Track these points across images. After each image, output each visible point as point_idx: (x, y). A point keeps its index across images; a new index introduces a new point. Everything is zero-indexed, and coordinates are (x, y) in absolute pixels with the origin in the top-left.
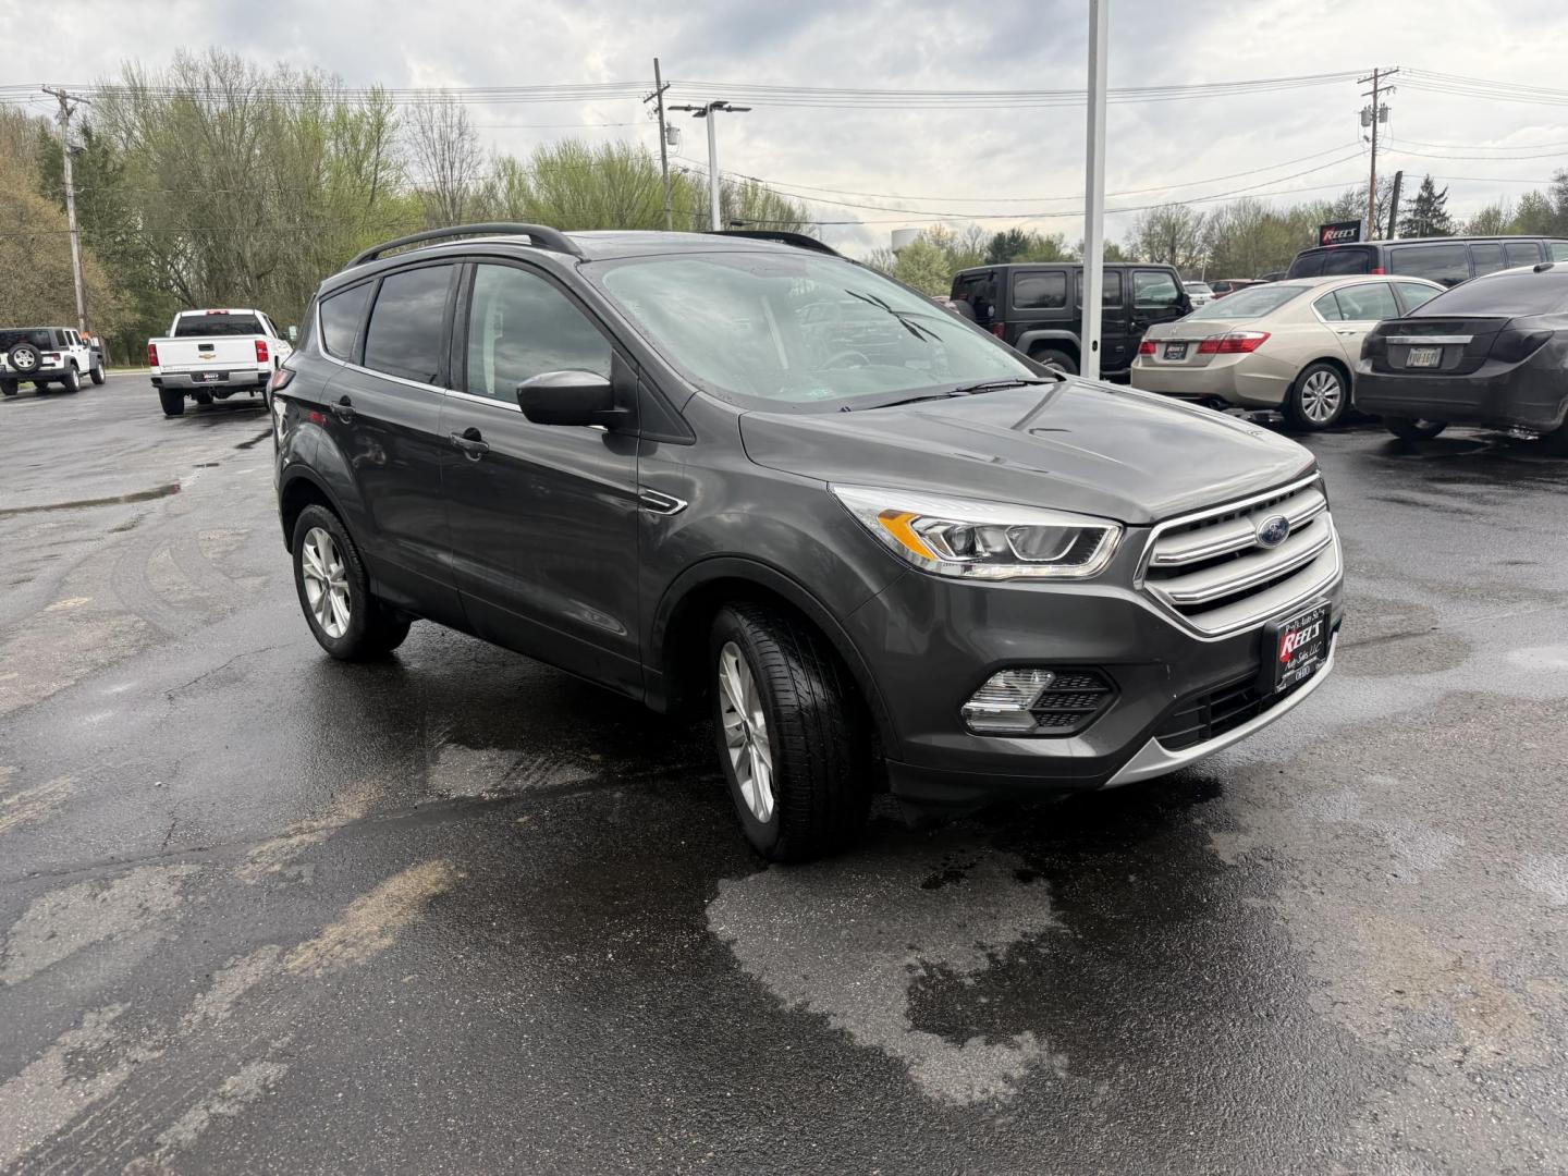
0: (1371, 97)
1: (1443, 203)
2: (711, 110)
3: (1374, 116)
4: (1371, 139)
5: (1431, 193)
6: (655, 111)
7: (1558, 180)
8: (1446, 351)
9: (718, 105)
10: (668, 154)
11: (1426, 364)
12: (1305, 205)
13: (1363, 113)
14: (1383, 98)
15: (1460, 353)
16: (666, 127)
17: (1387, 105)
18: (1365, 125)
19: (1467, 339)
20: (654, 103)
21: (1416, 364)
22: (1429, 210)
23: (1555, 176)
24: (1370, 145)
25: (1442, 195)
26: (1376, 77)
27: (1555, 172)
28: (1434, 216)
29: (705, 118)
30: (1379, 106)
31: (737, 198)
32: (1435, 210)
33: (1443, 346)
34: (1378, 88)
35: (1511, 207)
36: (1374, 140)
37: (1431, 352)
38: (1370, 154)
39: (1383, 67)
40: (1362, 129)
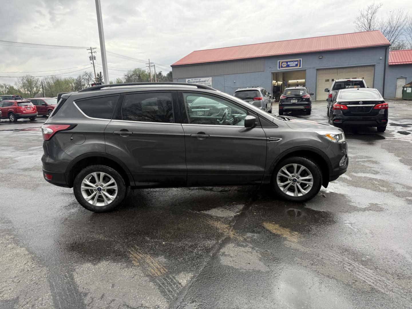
0: (91, 54)
3: (92, 58)
4: (93, 63)
5: (99, 77)
7: (125, 76)
13: (90, 57)
14: (94, 54)
17: (95, 56)
18: (91, 60)
23: (124, 75)
24: (93, 65)
26: (91, 49)
27: (124, 74)
30: (93, 56)
34: (92, 52)
36: (94, 64)
38: (93, 67)
39: (93, 47)
40: (90, 61)
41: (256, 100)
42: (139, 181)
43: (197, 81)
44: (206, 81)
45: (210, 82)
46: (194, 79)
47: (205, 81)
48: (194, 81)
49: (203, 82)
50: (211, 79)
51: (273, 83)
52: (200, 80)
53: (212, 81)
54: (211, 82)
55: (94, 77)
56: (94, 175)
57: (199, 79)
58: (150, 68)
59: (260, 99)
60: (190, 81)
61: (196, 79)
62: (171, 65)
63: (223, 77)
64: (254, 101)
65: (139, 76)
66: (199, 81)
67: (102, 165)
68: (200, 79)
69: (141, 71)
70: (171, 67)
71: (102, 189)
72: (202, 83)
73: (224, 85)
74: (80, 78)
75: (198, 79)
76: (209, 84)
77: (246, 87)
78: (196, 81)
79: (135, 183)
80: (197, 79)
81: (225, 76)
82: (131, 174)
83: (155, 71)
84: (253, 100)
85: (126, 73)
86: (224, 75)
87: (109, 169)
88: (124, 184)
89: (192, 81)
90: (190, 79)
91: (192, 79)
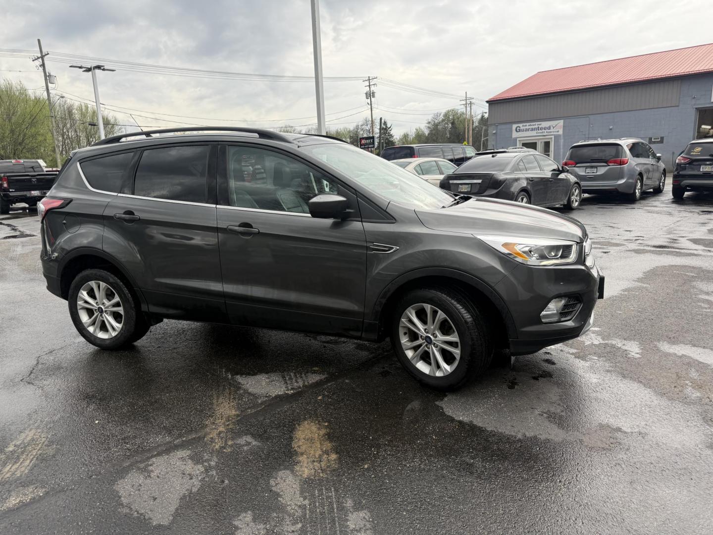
0: (368, 87)
1: (391, 130)
2: (94, 69)
3: (370, 95)
4: (370, 103)
5: (386, 126)
6: (40, 66)
8: (473, 186)
9: (99, 67)
10: (50, 88)
11: (466, 191)
12: (340, 129)
13: (366, 93)
14: (373, 88)
15: (478, 186)
16: (48, 74)
17: (375, 91)
18: (367, 98)
19: (480, 181)
20: (40, 62)
21: (462, 191)
22: (386, 133)
23: (427, 122)
24: (370, 106)
25: (390, 127)
26: (369, 80)
27: (427, 120)
28: (389, 135)
29: (90, 73)
30: (372, 91)
31: (76, 112)
32: (388, 133)
33: (471, 184)
34: (371, 84)
35: (412, 134)
36: (371, 105)
37: (467, 186)
38: (370, 110)
39: (372, 76)
40: (366, 100)
41: (613, 164)
42: (155, 305)
43: (533, 127)
44: (552, 128)
45: (560, 129)
46: (528, 124)
47: (549, 128)
48: (528, 127)
49: (545, 129)
50: (561, 122)
51: (701, 130)
52: (540, 126)
53: (564, 127)
54: (562, 130)
55: (379, 127)
56: (92, 284)
57: (538, 125)
58: (466, 107)
59: (622, 163)
60: (519, 127)
61: (531, 124)
62: (487, 100)
63: (588, 118)
64: (609, 166)
65: (453, 123)
66: (538, 128)
67: (101, 270)
68: (541, 124)
69: (457, 114)
70: (487, 105)
71: (104, 309)
72: (543, 131)
73: (589, 134)
74: (358, 129)
75: (537, 123)
76: (558, 133)
77: (596, 139)
78: (531, 127)
79: (148, 307)
80: (534, 123)
81: (592, 117)
82: (141, 291)
83: (471, 113)
84: (606, 164)
85: (430, 118)
86: (589, 116)
87: (110, 278)
88: (133, 306)
89: (525, 128)
90: (521, 125)
91: (525, 124)
